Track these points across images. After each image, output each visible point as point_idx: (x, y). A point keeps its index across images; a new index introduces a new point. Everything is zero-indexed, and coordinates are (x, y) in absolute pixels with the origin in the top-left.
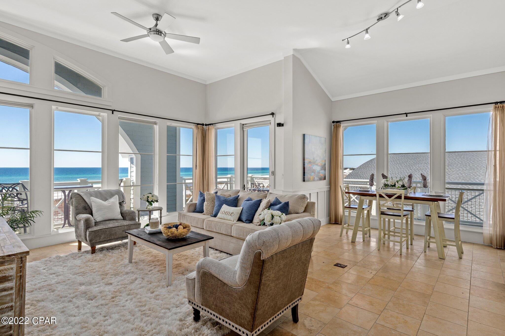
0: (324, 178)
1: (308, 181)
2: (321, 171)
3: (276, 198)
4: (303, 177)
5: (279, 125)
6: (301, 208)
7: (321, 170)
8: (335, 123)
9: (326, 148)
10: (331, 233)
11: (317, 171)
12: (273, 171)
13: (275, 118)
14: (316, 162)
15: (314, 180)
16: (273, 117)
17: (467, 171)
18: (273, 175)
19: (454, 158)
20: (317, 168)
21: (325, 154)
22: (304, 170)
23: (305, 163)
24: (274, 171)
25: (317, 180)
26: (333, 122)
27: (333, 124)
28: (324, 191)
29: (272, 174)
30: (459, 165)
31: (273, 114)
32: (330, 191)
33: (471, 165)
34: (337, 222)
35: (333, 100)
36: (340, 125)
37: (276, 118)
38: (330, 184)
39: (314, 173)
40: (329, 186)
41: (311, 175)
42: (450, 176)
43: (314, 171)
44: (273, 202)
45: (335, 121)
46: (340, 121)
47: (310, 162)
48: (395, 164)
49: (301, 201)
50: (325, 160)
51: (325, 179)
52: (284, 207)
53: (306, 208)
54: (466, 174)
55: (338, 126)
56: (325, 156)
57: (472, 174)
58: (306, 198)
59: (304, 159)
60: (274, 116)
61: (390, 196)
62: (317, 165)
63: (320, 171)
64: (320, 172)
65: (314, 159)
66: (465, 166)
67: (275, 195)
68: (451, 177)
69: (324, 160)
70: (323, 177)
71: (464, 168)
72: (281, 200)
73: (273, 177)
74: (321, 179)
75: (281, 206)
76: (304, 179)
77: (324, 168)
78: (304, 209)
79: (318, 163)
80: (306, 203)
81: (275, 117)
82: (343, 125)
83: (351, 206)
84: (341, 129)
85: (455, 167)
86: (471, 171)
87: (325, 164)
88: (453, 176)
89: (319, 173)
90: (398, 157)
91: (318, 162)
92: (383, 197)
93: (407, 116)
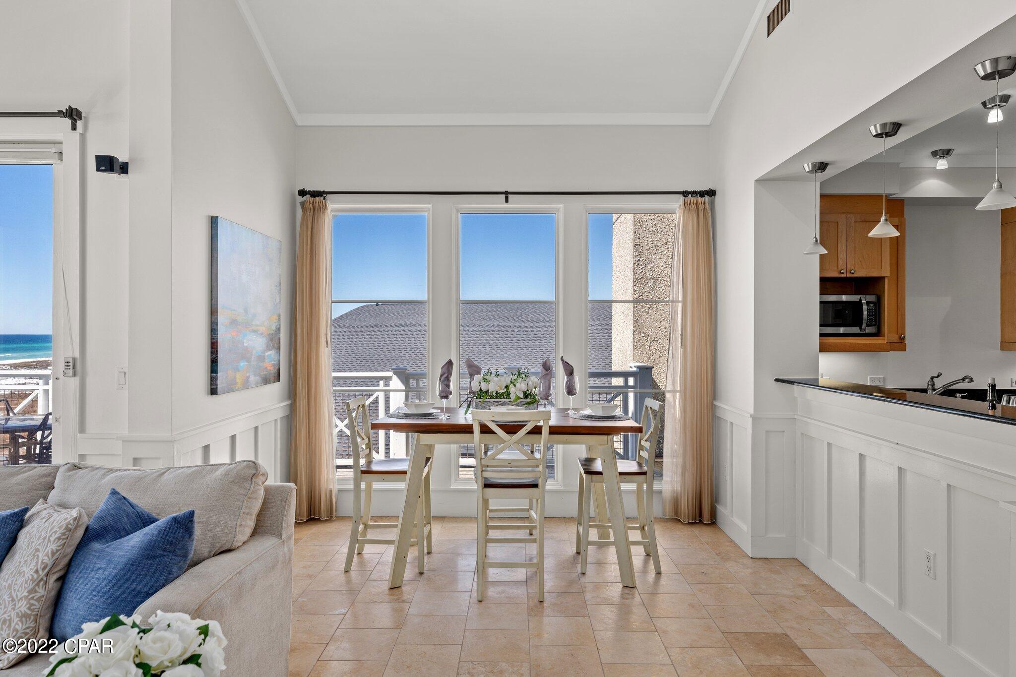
0: (276, 374)
1: (229, 390)
2: (267, 354)
3: (114, 493)
4: (211, 377)
5: (107, 164)
6: (243, 523)
7: (268, 348)
8: (308, 196)
9: (280, 275)
10: (309, 563)
11: (254, 354)
12: (74, 360)
13: (83, 136)
14: (254, 323)
15: (246, 386)
16: (74, 128)
17: (530, 342)
18: (75, 375)
19: (506, 315)
20: (256, 343)
21: (277, 296)
22: (212, 353)
23: (217, 324)
24: (77, 355)
25: (257, 385)
26: (302, 193)
27: (300, 199)
28: (276, 420)
29: (70, 372)
30: (516, 331)
31: (73, 115)
32: (291, 419)
33: (535, 331)
34: (314, 515)
35: (299, 123)
36: (326, 205)
37: (90, 136)
38: (292, 393)
39: (248, 360)
40: (290, 402)
41: (237, 369)
42: (502, 353)
43: (245, 355)
44: (101, 518)
45: (307, 189)
46: (324, 192)
47: (234, 322)
48: (397, 328)
49: (242, 491)
50: (279, 316)
51: (278, 379)
52: (171, 543)
53: (260, 516)
54: (530, 349)
55: (320, 208)
56: (278, 300)
57: (538, 350)
58: (263, 475)
59: (213, 311)
60: (79, 124)
61: (511, 429)
62: (255, 331)
63: (264, 352)
64: (264, 356)
65: (246, 311)
66: (526, 333)
67: (105, 475)
68: (506, 355)
69: (275, 317)
70: (273, 370)
71: (524, 336)
72: (143, 502)
73: (73, 383)
74: (266, 381)
75: (152, 541)
76: (211, 384)
77: (274, 342)
78: (251, 523)
79: (257, 326)
80: (262, 493)
81: (86, 128)
82: (333, 205)
83: (375, 468)
84: (327, 221)
85: (509, 335)
86: (536, 343)
87: (279, 329)
88: (509, 353)
89: (261, 358)
90: (400, 312)
91: (258, 323)
92: (491, 432)
93: (507, 201)
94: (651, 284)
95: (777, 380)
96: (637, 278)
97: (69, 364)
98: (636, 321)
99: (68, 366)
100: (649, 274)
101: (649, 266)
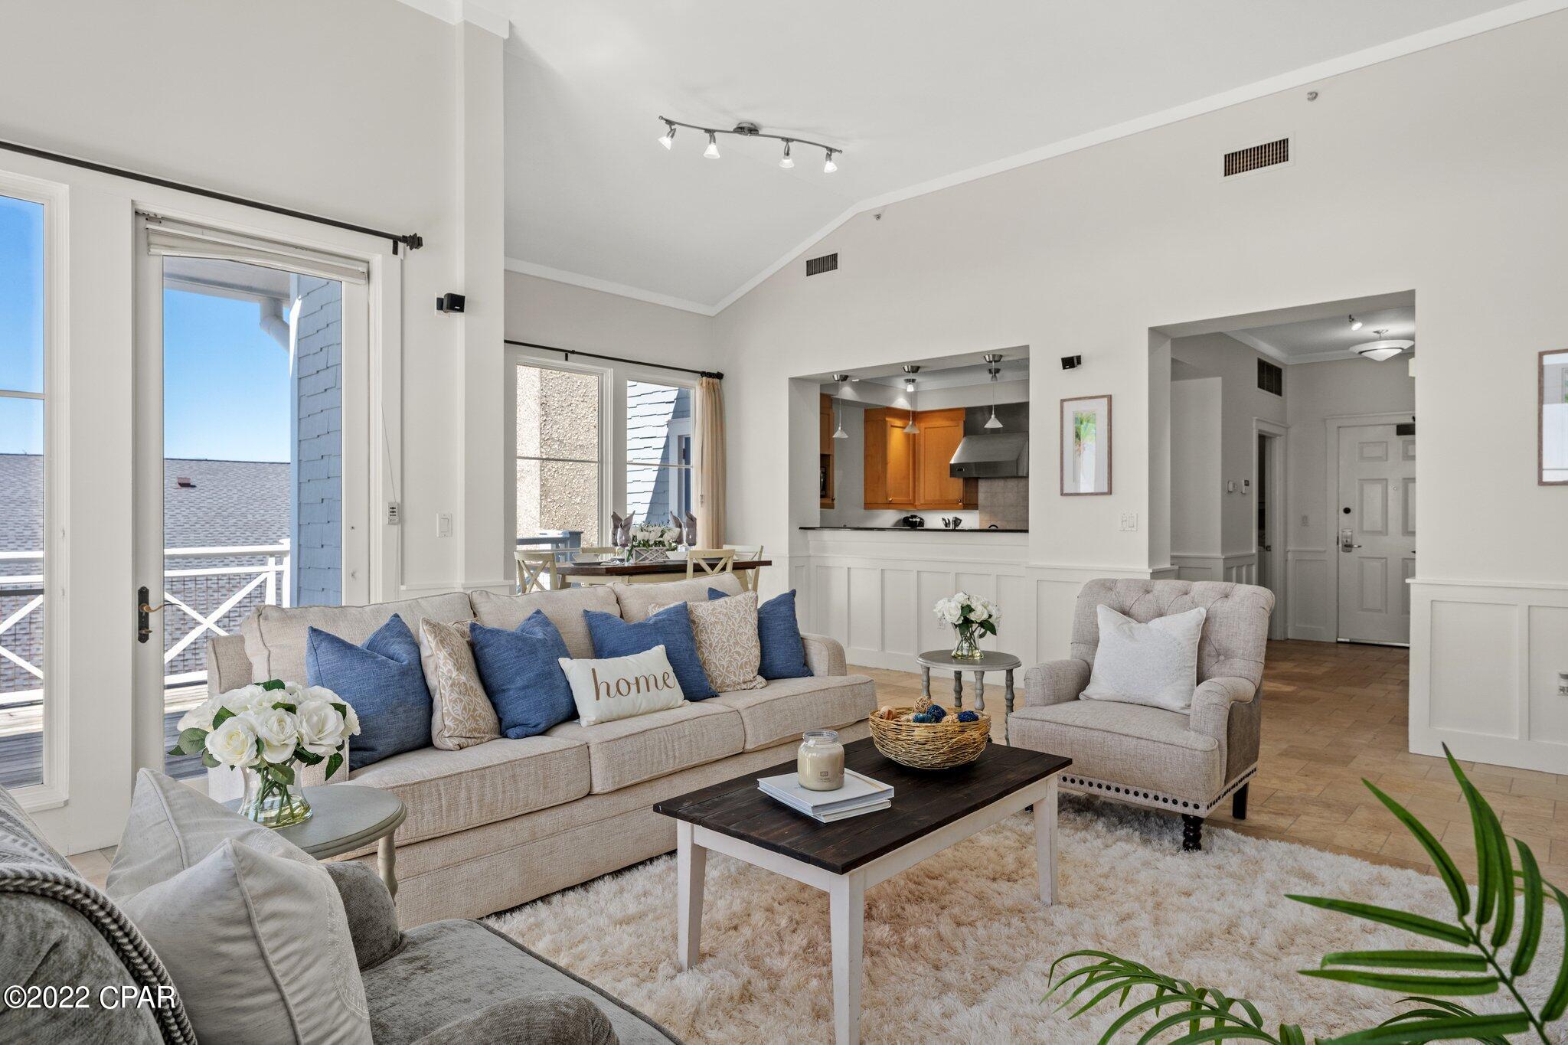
12: (398, 505)
13: (402, 263)
16: (395, 253)
18: (399, 522)
24: (399, 502)
29: (395, 517)
60: (402, 249)
73: (396, 529)
81: (404, 253)
93: (567, 359)
94: (556, 446)
95: (800, 528)
96: (543, 439)
97: (394, 510)
98: (542, 485)
99: (393, 512)
100: (555, 436)
101: (555, 427)
